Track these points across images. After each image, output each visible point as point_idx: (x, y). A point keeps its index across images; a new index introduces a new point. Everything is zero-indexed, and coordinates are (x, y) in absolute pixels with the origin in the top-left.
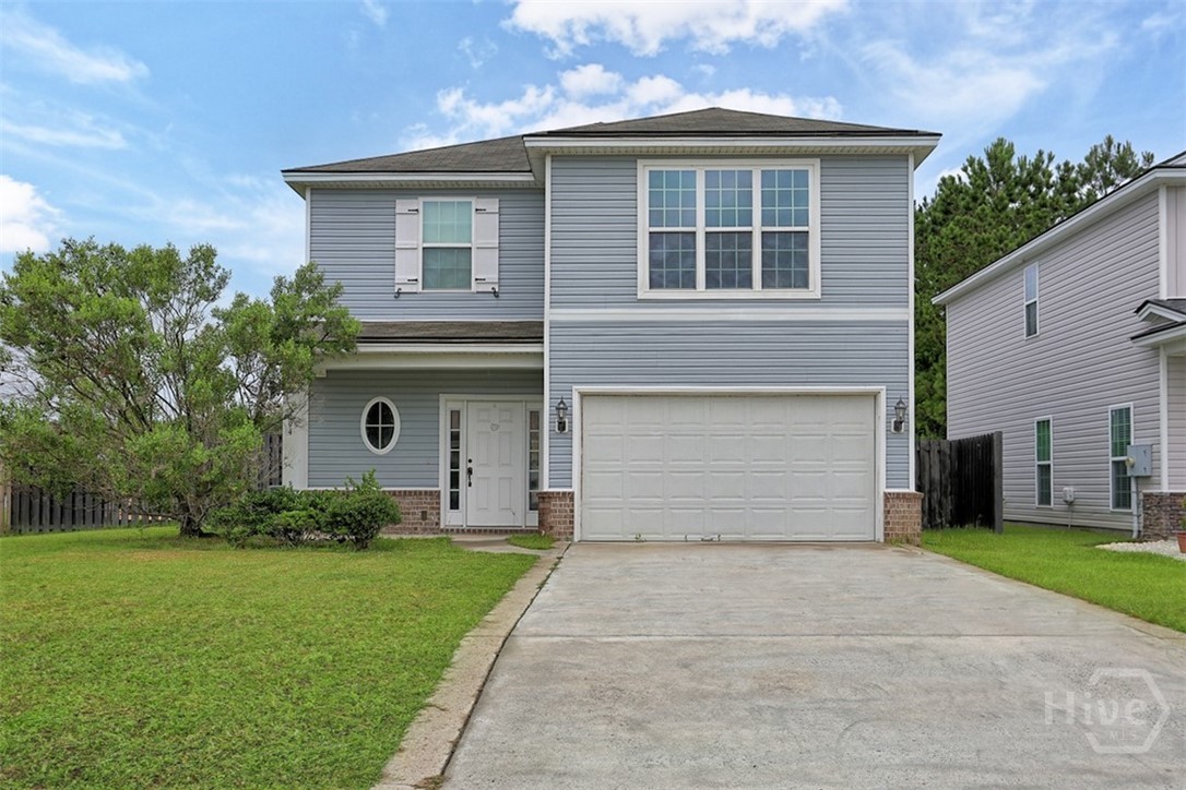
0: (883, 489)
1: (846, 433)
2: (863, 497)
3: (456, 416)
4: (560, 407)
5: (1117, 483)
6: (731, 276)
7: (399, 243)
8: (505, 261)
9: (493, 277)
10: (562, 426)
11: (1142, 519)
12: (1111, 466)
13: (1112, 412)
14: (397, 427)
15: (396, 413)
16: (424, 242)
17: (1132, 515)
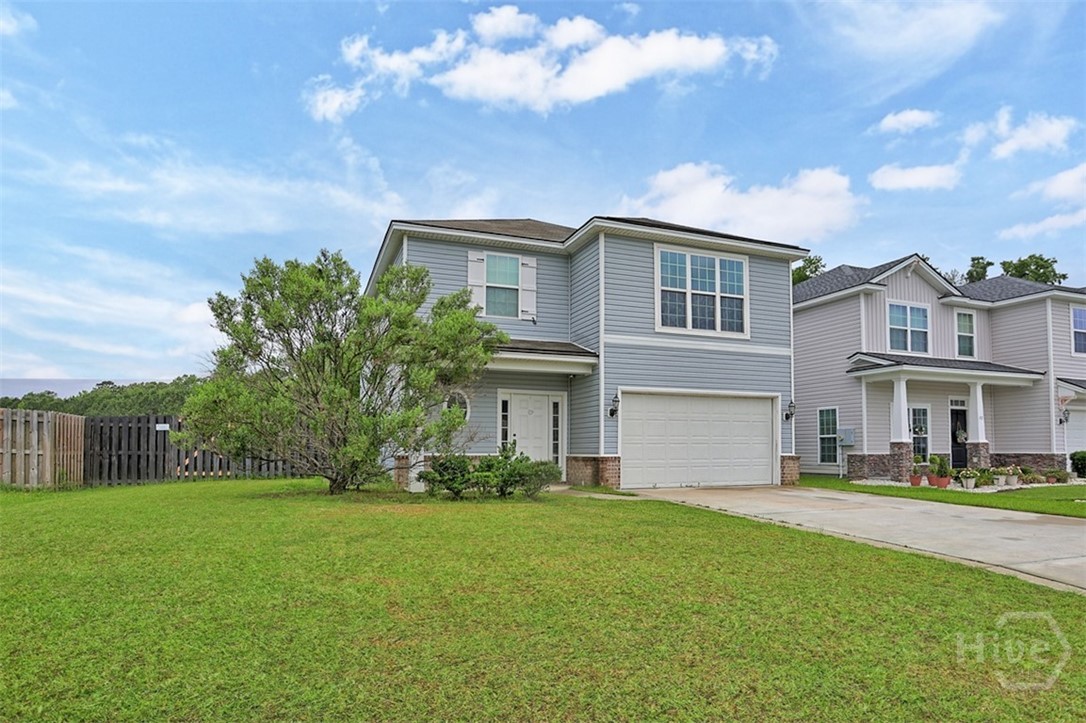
0: (780, 453)
1: (758, 420)
2: (766, 458)
3: (505, 404)
4: (616, 400)
5: (823, 449)
6: (704, 322)
7: (471, 281)
8: (540, 300)
9: (533, 310)
10: (613, 413)
11: (846, 468)
12: (819, 440)
13: (820, 411)
14: (469, 410)
15: (468, 401)
16: (487, 282)
17: (838, 466)
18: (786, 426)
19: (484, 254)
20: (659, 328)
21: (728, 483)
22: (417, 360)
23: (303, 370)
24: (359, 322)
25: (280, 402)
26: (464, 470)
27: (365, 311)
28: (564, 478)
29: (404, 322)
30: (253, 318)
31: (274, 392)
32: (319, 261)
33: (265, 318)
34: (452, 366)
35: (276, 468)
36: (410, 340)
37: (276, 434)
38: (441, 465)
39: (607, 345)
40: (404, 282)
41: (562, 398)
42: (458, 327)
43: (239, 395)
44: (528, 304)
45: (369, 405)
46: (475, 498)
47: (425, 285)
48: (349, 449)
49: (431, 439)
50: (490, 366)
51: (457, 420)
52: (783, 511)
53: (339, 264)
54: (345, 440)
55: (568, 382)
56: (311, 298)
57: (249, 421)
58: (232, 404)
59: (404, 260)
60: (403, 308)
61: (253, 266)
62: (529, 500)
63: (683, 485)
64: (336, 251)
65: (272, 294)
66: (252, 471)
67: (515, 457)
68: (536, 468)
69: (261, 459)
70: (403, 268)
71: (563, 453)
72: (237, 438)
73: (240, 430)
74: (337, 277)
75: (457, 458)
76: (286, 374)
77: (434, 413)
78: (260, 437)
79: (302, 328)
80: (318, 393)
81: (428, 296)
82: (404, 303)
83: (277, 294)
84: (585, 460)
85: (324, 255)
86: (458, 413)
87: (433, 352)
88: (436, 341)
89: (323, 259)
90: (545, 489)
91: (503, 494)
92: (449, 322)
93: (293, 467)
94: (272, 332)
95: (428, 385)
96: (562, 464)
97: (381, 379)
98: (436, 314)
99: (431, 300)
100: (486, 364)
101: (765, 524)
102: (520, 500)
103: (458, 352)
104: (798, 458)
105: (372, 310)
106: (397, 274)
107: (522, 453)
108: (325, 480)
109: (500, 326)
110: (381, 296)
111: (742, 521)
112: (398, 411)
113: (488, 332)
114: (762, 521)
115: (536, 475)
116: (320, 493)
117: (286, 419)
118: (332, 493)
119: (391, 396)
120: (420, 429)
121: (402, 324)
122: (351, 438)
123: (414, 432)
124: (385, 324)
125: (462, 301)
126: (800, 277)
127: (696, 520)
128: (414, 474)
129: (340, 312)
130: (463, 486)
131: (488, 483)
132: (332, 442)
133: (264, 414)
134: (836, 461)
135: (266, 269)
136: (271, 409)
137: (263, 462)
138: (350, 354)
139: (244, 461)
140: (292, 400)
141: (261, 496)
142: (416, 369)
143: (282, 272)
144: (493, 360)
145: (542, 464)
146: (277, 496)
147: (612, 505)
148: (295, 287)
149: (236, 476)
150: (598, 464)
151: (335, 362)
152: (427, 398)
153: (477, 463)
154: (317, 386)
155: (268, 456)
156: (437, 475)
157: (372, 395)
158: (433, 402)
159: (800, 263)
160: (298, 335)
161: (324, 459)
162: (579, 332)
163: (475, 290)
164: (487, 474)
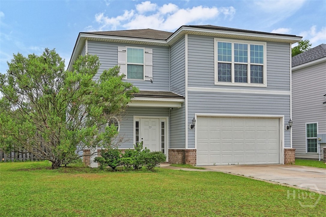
0: (284, 148)
1: (271, 130)
2: (276, 150)
3: (137, 123)
4: (194, 121)
5: (309, 145)
6: (241, 78)
7: (119, 62)
8: (155, 70)
9: (151, 75)
10: (192, 127)
11: (323, 155)
12: (306, 140)
13: (307, 125)
14: (119, 127)
15: (118, 122)
16: (128, 62)
17: (318, 154)
18: (287, 133)
19: (126, 48)
20: (217, 83)
21: (254, 163)
22: (93, 102)
23: (38, 108)
24: (65, 84)
25: (28, 124)
26: (117, 157)
27: (67, 79)
28: (167, 160)
29: (87, 83)
30: (14, 83)
31: (24, 120)
32: (44, 54)
33: (19, 83)
34: (111, 105)
35: (26, 157)
36: (90, 92)
37: (26, 140)
38: (106, 154)
39: (189, 92)
40: (86, 64)
41: (166, 120)
42: (113, 85)
43: (8, 121)
44: (148, 72)
45: (70, 125)
46: (123, 170)
47: (97, 65)
48: (61, 146)
49: (101, 142)
50: (130, 104)
51: (114, 132)
52: (285, 178)
53: (55, 56)
54: (59, 142)
55: (169, 112)
56: (41, 73)
57: (13, 134)
58: (4, 126)
59: (86, 53)
60: (87, 77)
61: (13, 58)
62: (149, 171)
63: (230, 164)
64: (53, 49)
65: (23, 71)
66: (15, 158)
67: (142, 150)
68: (153, 155)
69: (19, 152)
70: (86, 56)
71: (167, 148)
72: (7, 142)
73: (8, 138)
74: (53, 62)
75: (114, 150)
76: (29, 110)
77: (102, 129)
78: (18, 141)
79: (37, 88)
80: (45, 119)
81: (98, 70)
82: (87, 75)
83: (25, 71)
84: (178, 151)
85: (47, 51)
86: (114, 128)
87: (101, 98)
88: (103, 92)
89: (46, 53)
90: (158, 166)
91: (136, 168)
92: (109, 83)
93: (34, 156)
94: (23, 90)
95: (99, 115)
96: (166, 153)
97: (76, 112)
98: (102, 79)
99: (100, 72)
100: (127, 103)
101: (275, 185)
102: (145, 171)
103: (113, 98)
104: (294, 150)
105: (71, 78)
106: (83, 60)
107: (146, 148)
108: (50, 162)
109: (134, 84)
110: (75, 71)
111: (262, 182)
112: (85, 127)
113: (128, 87)
114: (274, 183)
115: (153, 159)
116: (47, 168)
117: (31, 132)
118: (53, 168)
119: (81, 120)
120: (95, 136)
121: (86, 85)
122: (62, 141)
123: (92, 138)
124: (77, 85)
125: (115, 72)
126: (296, 52)
127: (237, 181)
128: (92, 158)
129: (55, 80)
130: (117, 164)
131: (129, 163)
132: (53, 144)
133: (20, 130)
134: (316, 151)
135: (19, 59)
136: (23, 128)
137: (20, 154)
138: (61, 100)
139: (11, 153)
140: (33, 124)
141: (19, 170)
142: (93, 107)
143: (27, 60)
144: (131, 101)
145: (156, 153)
146: (26, 170)
147: (192, 174)
148: (33, 67)
149: (7, 161)
150: (185, 153)
151: (54, 104)
152: (99, 121)
153: (124, 153)
154: (45, 116)
155: (22, 151)
156: (104, 159)
157: (72, 120)
158: (102, 123)
159: (296, 45)
160: (35, 91)
161: (49, 152)
162: (175, 86)
163: (121, 66)
164: (129, 158)
